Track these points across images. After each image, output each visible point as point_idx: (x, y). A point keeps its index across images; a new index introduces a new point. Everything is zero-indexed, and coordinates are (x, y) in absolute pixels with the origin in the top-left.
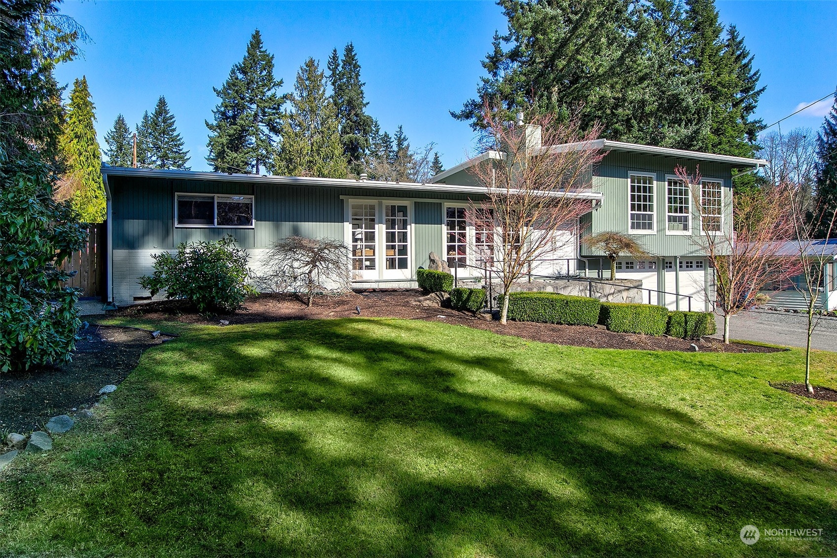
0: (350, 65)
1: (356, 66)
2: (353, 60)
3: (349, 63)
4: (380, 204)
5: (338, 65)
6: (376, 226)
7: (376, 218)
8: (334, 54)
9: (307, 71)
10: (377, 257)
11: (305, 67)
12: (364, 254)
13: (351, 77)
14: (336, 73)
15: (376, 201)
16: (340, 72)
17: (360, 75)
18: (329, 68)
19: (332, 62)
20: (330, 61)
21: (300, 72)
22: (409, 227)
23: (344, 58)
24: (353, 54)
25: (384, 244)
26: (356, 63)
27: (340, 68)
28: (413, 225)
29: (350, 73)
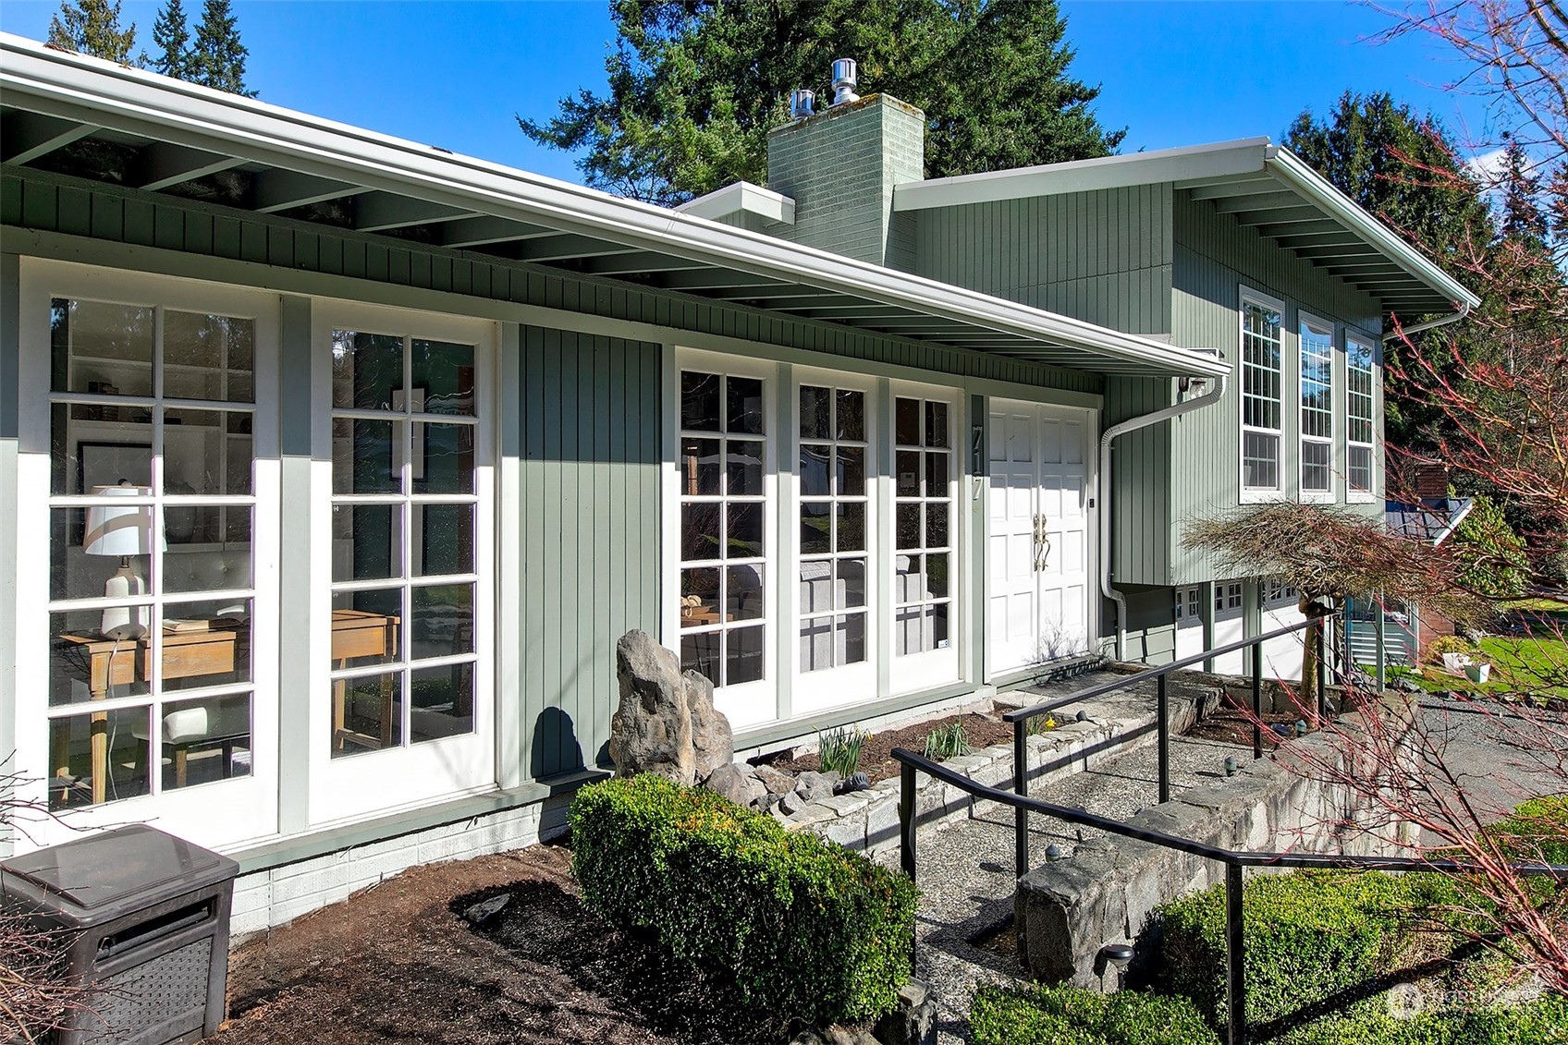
0: (218, 44)
1: (234, 48)
2: (227, 31)
3: (217, 39)
4: (296, 325)
5: (184, 37)
6: (265, 471)
7: (265, 413)
8: (174, 9)
9: (82, 18)
10: (263, 685)
11: (77, 8)
12: (156, 675)
13: (220, 72)
14: (176, 55)
15: (268, 295)
16: (189, 55)
17: (243, 72)
18: (159, 41)
19: (166, 26)
20: (162, 22)
21: (62, 18)
22: (484, 475)
23: (202, 23)
24: (227, 17)
25: (322, 585)
26: (234, 41)
27: (189, 45)
28: (511, 465)
29: (217, 61)
